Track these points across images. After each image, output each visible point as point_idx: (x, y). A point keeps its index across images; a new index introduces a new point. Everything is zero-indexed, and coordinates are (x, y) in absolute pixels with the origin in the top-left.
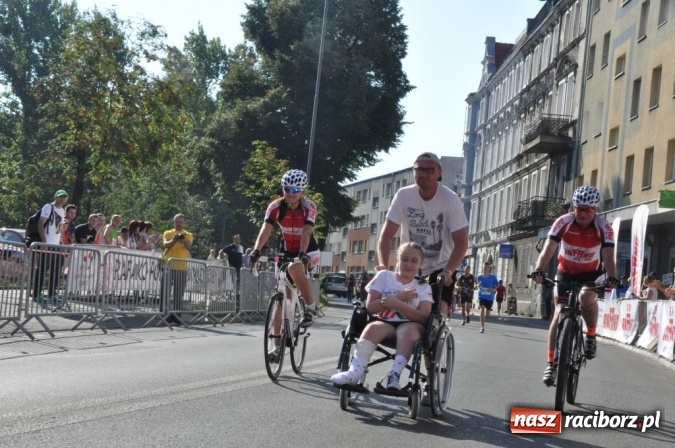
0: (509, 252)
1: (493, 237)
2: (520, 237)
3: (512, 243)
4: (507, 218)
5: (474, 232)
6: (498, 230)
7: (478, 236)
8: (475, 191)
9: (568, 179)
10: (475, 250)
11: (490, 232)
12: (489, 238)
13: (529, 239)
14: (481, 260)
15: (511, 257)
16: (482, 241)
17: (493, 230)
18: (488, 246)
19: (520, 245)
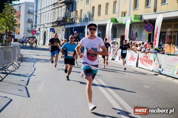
0: (52, 30)
1: (46, 26)
2: (56, 26)
3: (53, 28)
4: (50, 20)
5: (39, 24)
6: (48, 24)
7: (40, 25)
8: (39, 12)
9: (72, 11)
10: (40, 29)
11: (45, 24)
12: (44, 26)
13: (59, 27)
14: (42, 32)
15: (53, 31)
16: (42, 26)
17: (46, 24)
18: (44, 28)
19: (56, 29)
